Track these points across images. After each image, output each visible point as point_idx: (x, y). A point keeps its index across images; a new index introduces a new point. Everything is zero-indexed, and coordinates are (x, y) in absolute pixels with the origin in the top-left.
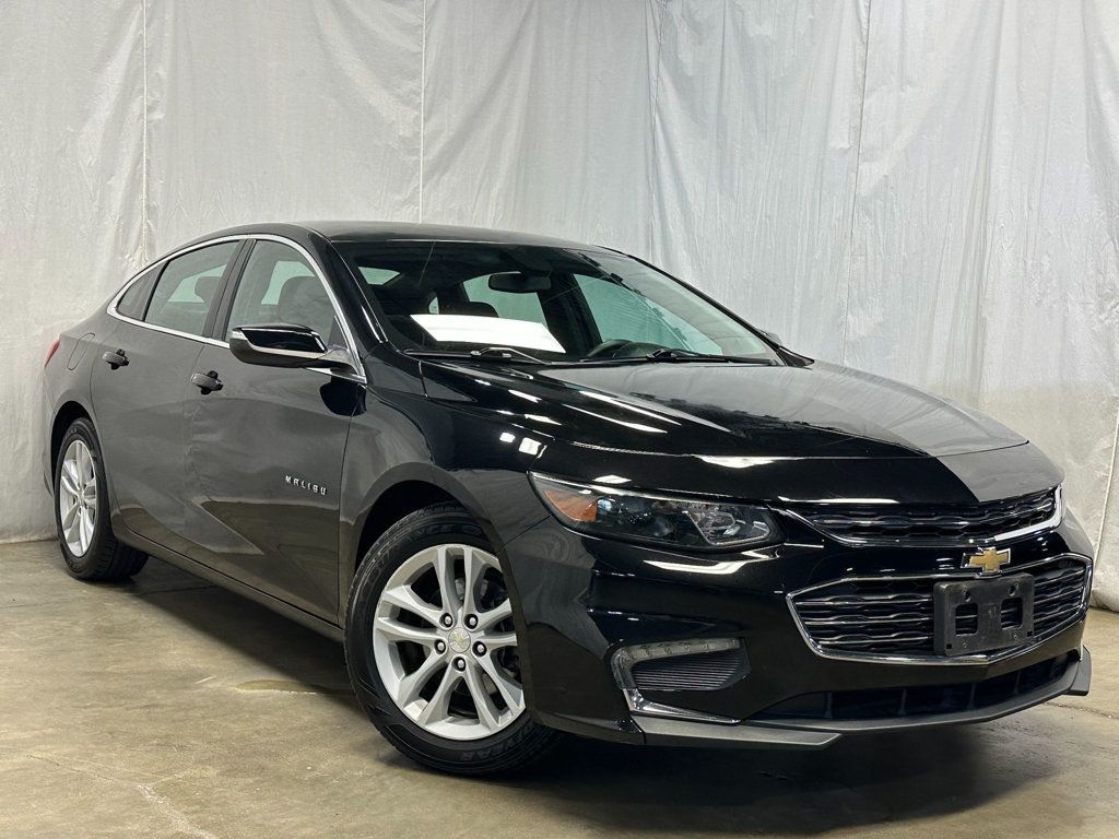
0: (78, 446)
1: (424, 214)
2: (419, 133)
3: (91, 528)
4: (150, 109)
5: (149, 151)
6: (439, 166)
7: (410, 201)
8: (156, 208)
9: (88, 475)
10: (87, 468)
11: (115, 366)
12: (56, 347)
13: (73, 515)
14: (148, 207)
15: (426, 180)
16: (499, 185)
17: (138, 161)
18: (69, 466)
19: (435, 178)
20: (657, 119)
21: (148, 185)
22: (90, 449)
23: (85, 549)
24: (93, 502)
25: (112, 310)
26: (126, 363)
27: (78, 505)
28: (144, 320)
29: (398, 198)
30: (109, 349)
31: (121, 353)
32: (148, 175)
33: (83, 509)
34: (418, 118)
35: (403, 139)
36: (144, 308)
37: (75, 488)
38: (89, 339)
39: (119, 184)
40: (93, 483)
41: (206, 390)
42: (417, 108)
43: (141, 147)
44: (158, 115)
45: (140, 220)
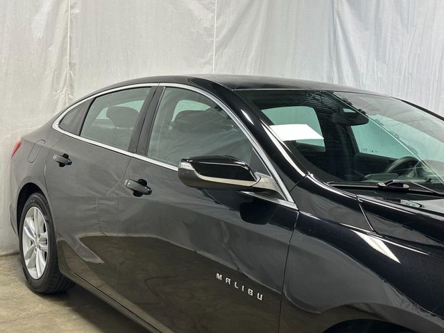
0: (35, 211)
1: (215, 69)
2: (214, 26)
3: (44, 264)
4: (72, 7)
5: (71, 32)
6: (223, 44)
7: (208, 63)
8: (75, 64)
9: (42, 229)
10: (41, 224)
11: (62, 165)
12: (19, 145)
13: (31, 251)
14: (70, 63)
15: (217, 51)
16: (252, 54)
17: (65, 37)
18: (28, 220)
19: (221, 50)
20: (338, 21)
21: (70, 50)
22: (44, 214)
23: (39, 275)
24: (46, 248)
25: (56, 126)
26: (70, 163)
27: (35, 247)
28: (79, 135)
29: (203, 61)
30: (56, 152)
31: (66, 156)
32: (70, 44)
33: (38, 249)
34: (213, 17)
35: (206, 29)
36: (80, 127)
37: (32, 235)
38: (41, 143)
39: (54, 50)
40: (45, 235)
41: (137, 193)
42: (213, 11)
43: (67, 29)
44: (77, 11)
45: (66, 71)
